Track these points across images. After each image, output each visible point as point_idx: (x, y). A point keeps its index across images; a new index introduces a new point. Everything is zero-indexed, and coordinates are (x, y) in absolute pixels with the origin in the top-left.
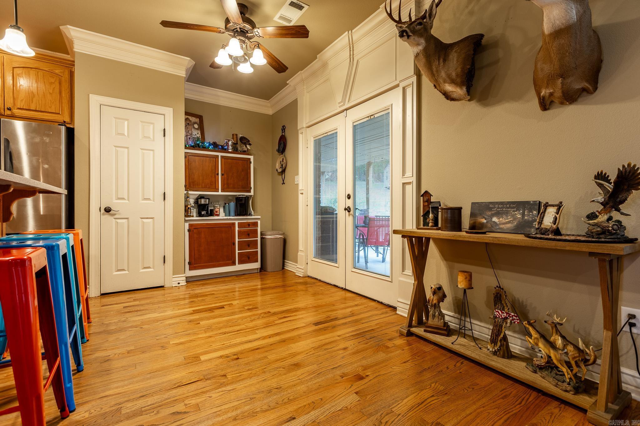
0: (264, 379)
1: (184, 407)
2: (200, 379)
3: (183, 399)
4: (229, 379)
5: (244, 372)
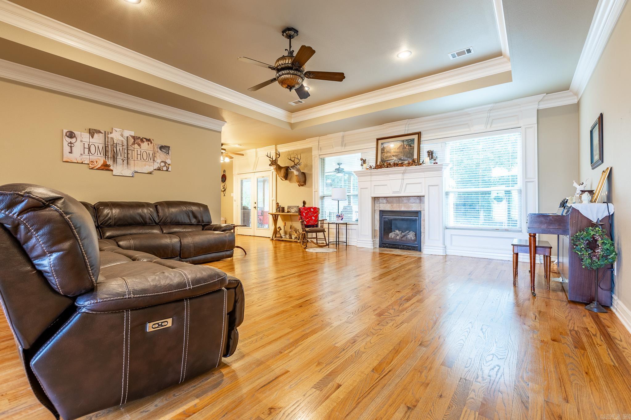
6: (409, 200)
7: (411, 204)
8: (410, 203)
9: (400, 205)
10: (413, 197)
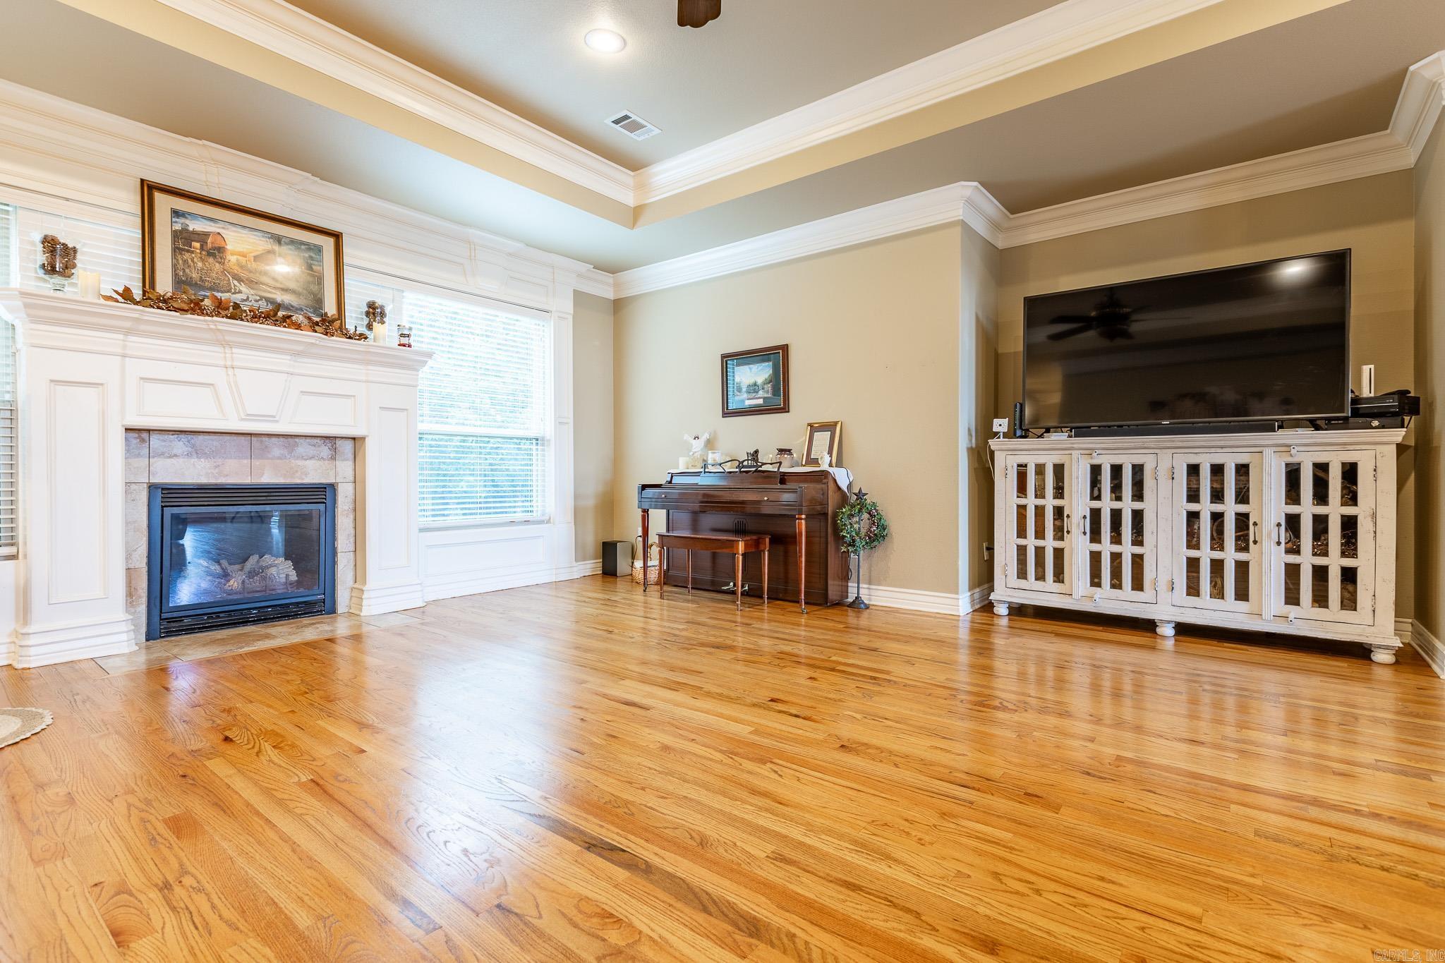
6: (291, 449)
7: (300, 463)
8: (298, 458)
9: (256, 463)
10: (308, 440)
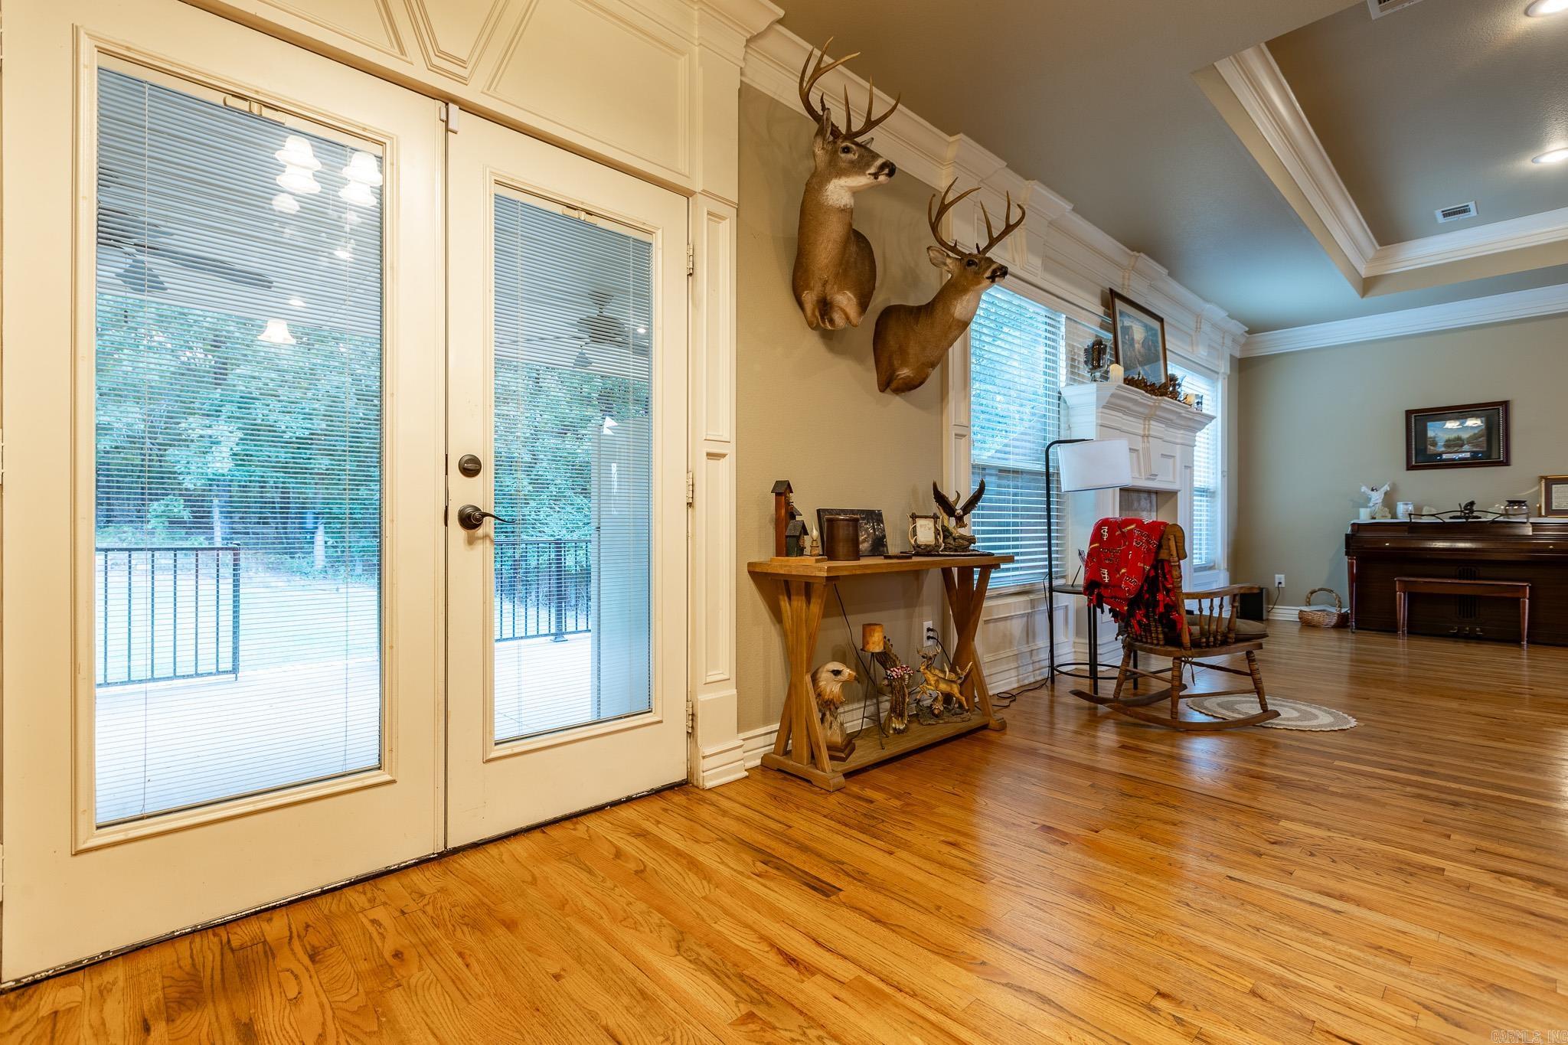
0: (1182, 928)
1: (1420, 1016)
2: (1327, 1035)
3: (1414, 1032)
4: (1253, 982)
5: (1197, 964)
